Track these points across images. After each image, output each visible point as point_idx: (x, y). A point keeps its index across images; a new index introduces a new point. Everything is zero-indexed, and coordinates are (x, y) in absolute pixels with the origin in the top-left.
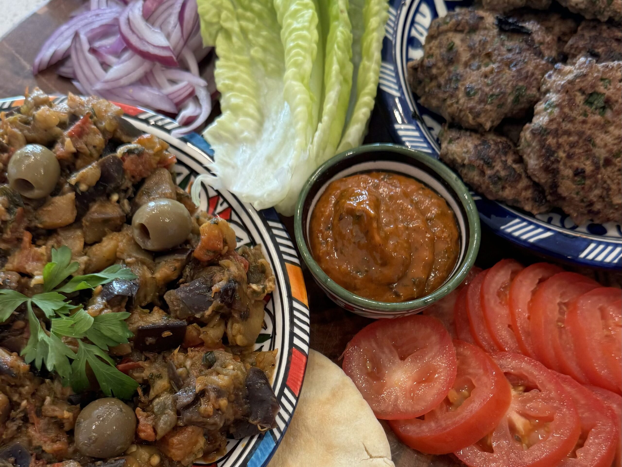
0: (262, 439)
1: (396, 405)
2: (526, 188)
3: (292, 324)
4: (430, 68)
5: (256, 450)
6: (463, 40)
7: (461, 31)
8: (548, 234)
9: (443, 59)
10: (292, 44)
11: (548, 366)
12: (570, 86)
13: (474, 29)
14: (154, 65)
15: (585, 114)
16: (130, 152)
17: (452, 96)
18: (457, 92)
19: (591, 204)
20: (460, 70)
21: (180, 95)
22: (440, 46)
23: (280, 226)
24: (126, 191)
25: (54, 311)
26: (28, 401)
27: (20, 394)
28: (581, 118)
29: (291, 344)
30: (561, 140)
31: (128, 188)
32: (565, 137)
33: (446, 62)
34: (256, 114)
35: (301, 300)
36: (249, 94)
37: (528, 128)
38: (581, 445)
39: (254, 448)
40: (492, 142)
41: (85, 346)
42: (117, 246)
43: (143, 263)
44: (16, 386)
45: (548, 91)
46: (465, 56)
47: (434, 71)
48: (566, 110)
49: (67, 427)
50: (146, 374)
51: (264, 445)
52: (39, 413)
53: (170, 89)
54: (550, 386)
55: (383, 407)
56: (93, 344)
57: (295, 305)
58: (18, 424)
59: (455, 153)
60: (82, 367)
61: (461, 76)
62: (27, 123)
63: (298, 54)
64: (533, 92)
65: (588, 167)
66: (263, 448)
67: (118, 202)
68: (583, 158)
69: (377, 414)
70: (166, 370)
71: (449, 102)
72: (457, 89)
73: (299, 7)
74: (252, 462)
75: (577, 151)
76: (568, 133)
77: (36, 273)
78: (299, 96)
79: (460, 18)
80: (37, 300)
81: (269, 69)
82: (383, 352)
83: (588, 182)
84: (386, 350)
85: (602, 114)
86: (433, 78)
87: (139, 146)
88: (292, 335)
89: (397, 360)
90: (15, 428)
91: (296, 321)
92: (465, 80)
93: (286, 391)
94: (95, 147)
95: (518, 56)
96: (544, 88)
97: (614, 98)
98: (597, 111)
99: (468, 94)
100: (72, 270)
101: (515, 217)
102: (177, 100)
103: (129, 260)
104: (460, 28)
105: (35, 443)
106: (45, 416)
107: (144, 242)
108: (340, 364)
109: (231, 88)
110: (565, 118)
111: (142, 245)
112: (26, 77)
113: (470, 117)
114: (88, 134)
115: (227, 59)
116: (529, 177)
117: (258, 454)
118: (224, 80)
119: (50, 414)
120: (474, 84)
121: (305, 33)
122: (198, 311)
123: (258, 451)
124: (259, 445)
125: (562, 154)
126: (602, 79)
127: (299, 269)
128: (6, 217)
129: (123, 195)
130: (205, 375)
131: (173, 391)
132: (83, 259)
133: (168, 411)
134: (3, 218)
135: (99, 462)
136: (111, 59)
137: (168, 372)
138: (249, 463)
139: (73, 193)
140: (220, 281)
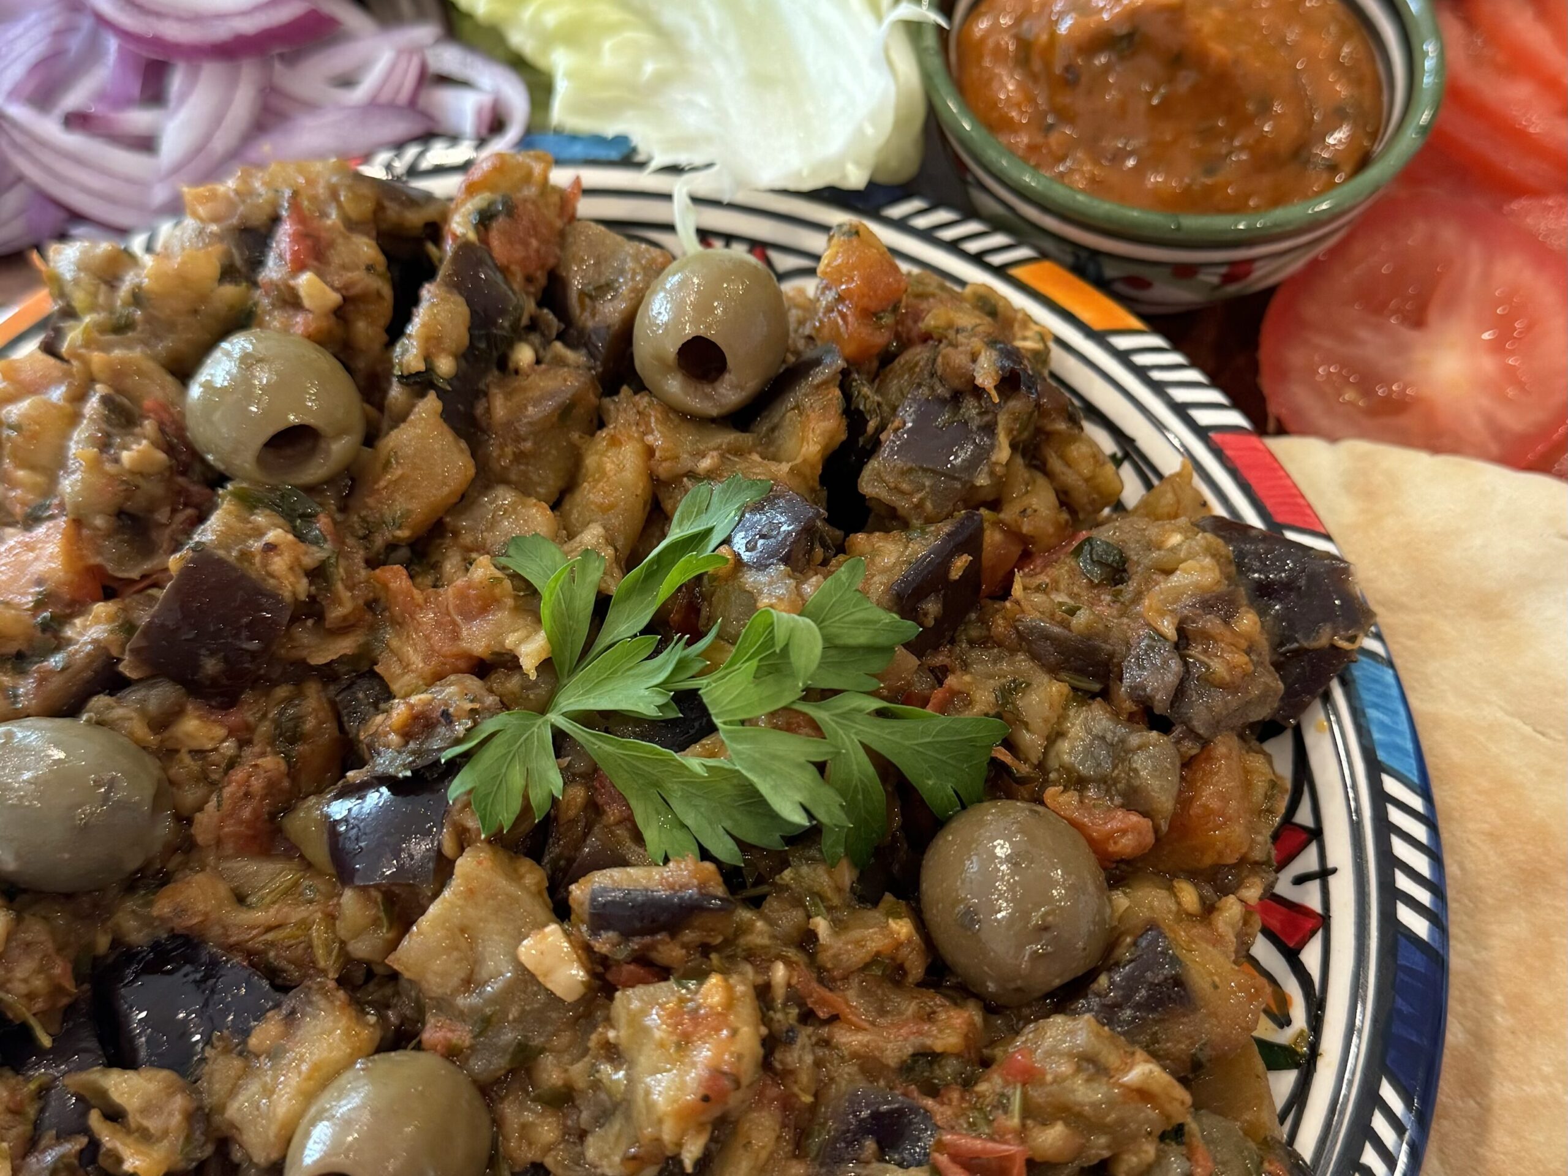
0: (1354, 681)
5: (1364, 715)
16: (485, 219)
21: (397, 91)
24: (535, 323)
26: (784, 964)
29: (1198, 430)
31: (535, 316)
35: (1119, 326)
39: (1356, 712)
41: (826, 710)
42: (650, 452)
43: (739, 452)
44: (728, 942)
49: (916, 968)
50: (983, 702)
51: (1369, 690)
52: (824, 976)
53: (355, 96)
56: (835, 692)
57: (1120, 343)
58: (806, 1040)
60: (861, 767)
62: (120, 327)
66: (1376, 700)
67: (539, 359)
70: (1021, 658)
74: (1386, 746)
77: (510, 641)
80: (576, 700)
82: (1361, 343)
87: (485, 195)
88: (1181, 409)
90: (808, 1057)
91: (1156, 375)
100: (594, 576)
103: (706, 464)
106: (845, 978)
107: (708, 397)
111: (708, 409)
114: (332, 247)
117: (1378, 719)
119: (856, 957)
123: (1372, 713)
124: (1359, 698)
127: (1050, 267)
128: (314, 555)
129: (535, 338)
130: (1138, 597)
131: (1082, 697)
132: (591, 536)
133: (1135, 740)
134: (309, 561)
135: (1103, 980)
136: (139, 119)
137: (1034, 657)
138: (1381, 755)
139: (432, 395)
140: (974, 358)
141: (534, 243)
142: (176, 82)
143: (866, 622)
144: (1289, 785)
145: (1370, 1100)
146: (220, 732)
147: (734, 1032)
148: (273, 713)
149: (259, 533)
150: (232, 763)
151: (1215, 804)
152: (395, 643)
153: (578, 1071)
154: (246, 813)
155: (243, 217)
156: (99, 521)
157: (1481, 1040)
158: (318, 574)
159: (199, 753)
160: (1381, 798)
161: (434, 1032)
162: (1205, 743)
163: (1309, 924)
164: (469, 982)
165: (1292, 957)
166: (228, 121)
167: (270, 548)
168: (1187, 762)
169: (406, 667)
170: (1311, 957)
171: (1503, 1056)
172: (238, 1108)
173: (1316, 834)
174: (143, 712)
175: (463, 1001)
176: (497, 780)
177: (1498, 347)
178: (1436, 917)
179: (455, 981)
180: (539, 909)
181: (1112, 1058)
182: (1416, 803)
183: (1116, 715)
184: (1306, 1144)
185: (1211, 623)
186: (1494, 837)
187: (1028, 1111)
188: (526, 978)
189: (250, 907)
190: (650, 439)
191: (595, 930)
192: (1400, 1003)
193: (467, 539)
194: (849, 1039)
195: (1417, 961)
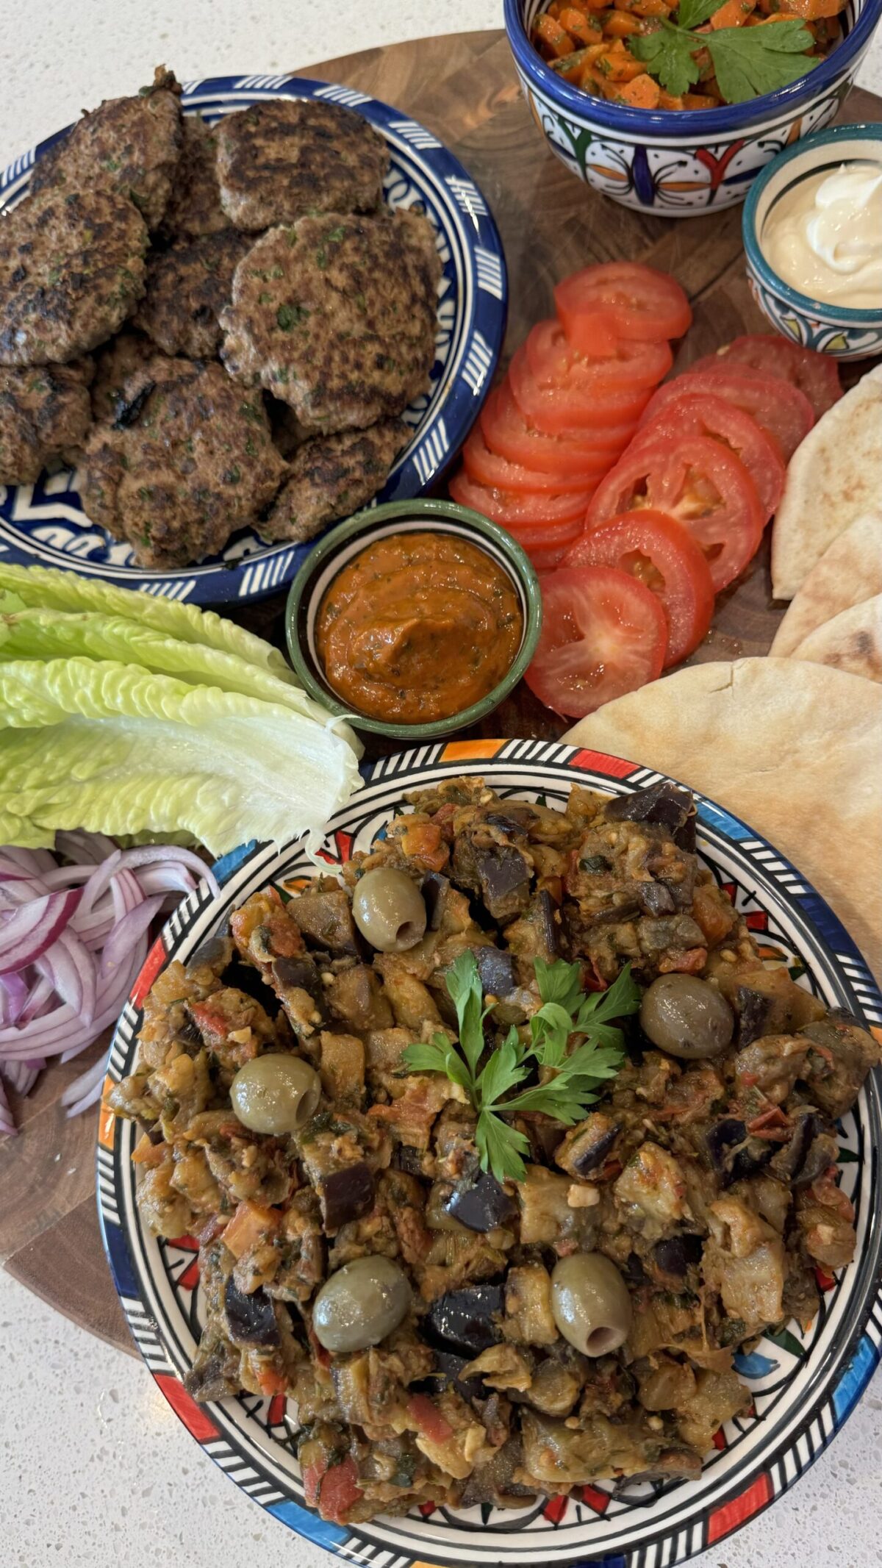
0: (702, 816)
1: (642, 655)
2: (381, 436)
3: (534, 762)
4: (169, 531)
5: (714, 827)
6: (137, 477)
7: (121, 476)
8: (441, 425)
9: (163, 508)
10: (120, 700)
11: (614, 463)
12: (262, 343)
13: (121, 459)
14: (70, 928)
15: (306, 334)
16: (266, 945)
17: (228, 505)
18: (225, 496)
19: (416, 360)
20: (187, 486)
21: (132, 892)
22: (137, 510)
23: (380, 764)
24: (318, 962)
25: (518, 1066)
26: (644, 1117)
27: (635, 1127)
28: (310, 340)
29: (564, 766)
30: (336, 372)
31: (315, 959)
32: (334, 365)
33: (169, 504)
34: (193, 780)
35: (498, 748)
36: (156, 787)
37: (304, 412)
38: (726, 441)
39: (712, 829)
40: (309, 465)
42: (414, 975)
43: (442, 942)
45: (256, 376)
46: (166, 477)
47: (176, 524)
48: (296, 355)
49: (678, 1070)
50: (609, 955)
52: (656, 1106)
53: (117, 905)
54: (646, 461)
55: (643, 672)
56: (580, 1009)
57: (505, 755)
58: (675, 1135)
59: (314, 516)
60: (608, 1032)
61: (200, 485)
62: (175, 1110)
63: (141, 691)
64: (250, 396)
65: (373, 349)
66: (711, 818)
67: (335, 974)
68: (362, 352)
69: (651, 678)
70: (604, 927)
71: (235, 511)
72: (219, 496)
73: (58, 680)
74: (732, 833)
75: (352, 355)
76: (329, 360)
77: (446, 1096)
78: (209, 700)
79: (97, 474)
80: (490, 1095)
81: (112, 757)
82: (566, 661)
83: (394, 355)
84: (565, 657)
85: (307, 314)
86: (185, 529)
87: (254, 934)
88: (549, 763)
89: (580, 643)
90: (682, 1140)
91: (529, 757)
92: (207, 483)
93: (633, 780)
94: (242, 1001)
95: (190, 403)
96: (249, 380)
97: (289, 294)
98: (303, 318)
99: (233, 480)
100: (445, 1042)
101: (410, 459)
102: (139, 898)
103: (437, 961)
104: (116, 477)
105: (704, 1111)
106: (664, 1099)
107: (413, 937)
108: (573, 721)
109: (143, 811)
110: (307, 356)
111: (418, 939)
112: (20, 1150)
113: (269, 483)
114: (222, 1009)
115: (87, 814)
116: (368, 428)
117: (720, 825)
118: (125, 822)
119: (661, 1088)
120: (220, 471)
121: (107, 677)
122: (523, 872)
123: (716, 824)
124: (708, 823)
125: (354, 376)
126: (260, 301)
127: (450, 745)
128: (353, 1135)
129: (324, 967)
130: (623, 870)
131: (636, 923)
132: (428, 1027)
133: (672, 925)
134: (354, 1140)
135: (743, 1023)
136: (40, 994)
137: (609, 923)
138: (733, 838)
139: (323, 1033)
140: (488, 834)
141: (289, 934)
142: (41, 968)
143: (563, 981)
144: (710, 871)
145: (840, 966)
146: (377, 1220)
147: (668, 1167)
148: (389, 1197)
149: (329, 1149)
150: (394, 1226)
151: (714, 921)
152: (402, 1130)
153: (621, 1218)
154: (417, 1237)
155: (175, 1028)
156: (258, 1193)
157: (837, 896)
158: (361, 1139)
159: (378, 1234)
160: (747, 854)
161: (561, 1251)
162: (694, 904)
163: (763, 917)
164: (559, 1226)
165: (766, 932)
166: (79, 965)
167: (340, 1151)
168: (692, 915)
169: (415, 1135)
170: (773, 928)
171: (848, 896)
172: (528, 1335)
173: (736, 883)
174: (350, 1242)
175: (564, 1232)
176: (506, 1159)
177: (616, 623)
178: (801, 881)
179: (554, 1231)
180: (559, 1184)
181: (773, 1051)
182: (758, 845)
183: (653, 918)
184: (834, 1002)
185: (658, 860)
186: (783, 824)
187: (763, 1090)
188: (578, 1211)
189: (451, 1265)
190: (411, 971)
191: (585, 1173)
192: (818, 923)
193: (381, 1066)
194: (685, 1118)
195: (809, 904)
